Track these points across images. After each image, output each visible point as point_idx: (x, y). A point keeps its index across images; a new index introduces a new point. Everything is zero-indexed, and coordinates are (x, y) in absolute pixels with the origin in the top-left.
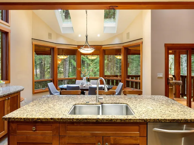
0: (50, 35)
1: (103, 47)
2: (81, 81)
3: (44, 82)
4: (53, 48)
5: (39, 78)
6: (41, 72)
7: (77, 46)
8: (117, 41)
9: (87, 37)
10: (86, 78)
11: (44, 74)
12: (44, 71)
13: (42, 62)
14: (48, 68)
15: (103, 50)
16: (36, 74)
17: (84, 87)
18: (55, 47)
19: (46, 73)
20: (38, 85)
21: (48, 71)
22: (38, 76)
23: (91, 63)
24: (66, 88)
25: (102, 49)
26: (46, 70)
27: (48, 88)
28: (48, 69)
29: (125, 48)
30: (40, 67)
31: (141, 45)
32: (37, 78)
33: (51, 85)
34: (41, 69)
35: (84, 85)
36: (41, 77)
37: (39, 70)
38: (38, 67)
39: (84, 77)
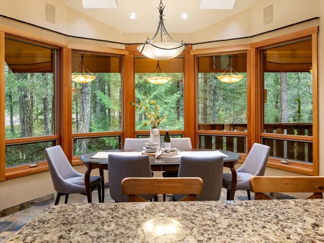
0: (50, 11)
1: (194, 47)
2: (147, 141)
3: (30, 145)
4: (60, 49)
5: (20, 135)
6: (23, 121)
7: (123, 47)
8: (234, 31)
9: (161, 12)
10: (161, 132)
11: (32, 124)
12: (30, 118)
13: (25, 96)
14: (39, 111)
15: (195, 55)
16: (12, 126)
17: (158, 158)
18: (65, 45)
19: (35, 124)
20: (17, 153)
21: (40, 119)
22: (16, 131)
23: (144, 100)
24: (106, 162)
25: (192, 53)
26: (34, 116)
27: (46, 161)
28: (40, 114)
29: (257, 49)
30: (20, 109)
31: (314, 36)
32: (14, 134)
33: (55, 153)
34: (24, 114)
35: (158, 154)
36: (23, 134)
37: (18, 116)
38: (17, 109)
39: (154, 130)
